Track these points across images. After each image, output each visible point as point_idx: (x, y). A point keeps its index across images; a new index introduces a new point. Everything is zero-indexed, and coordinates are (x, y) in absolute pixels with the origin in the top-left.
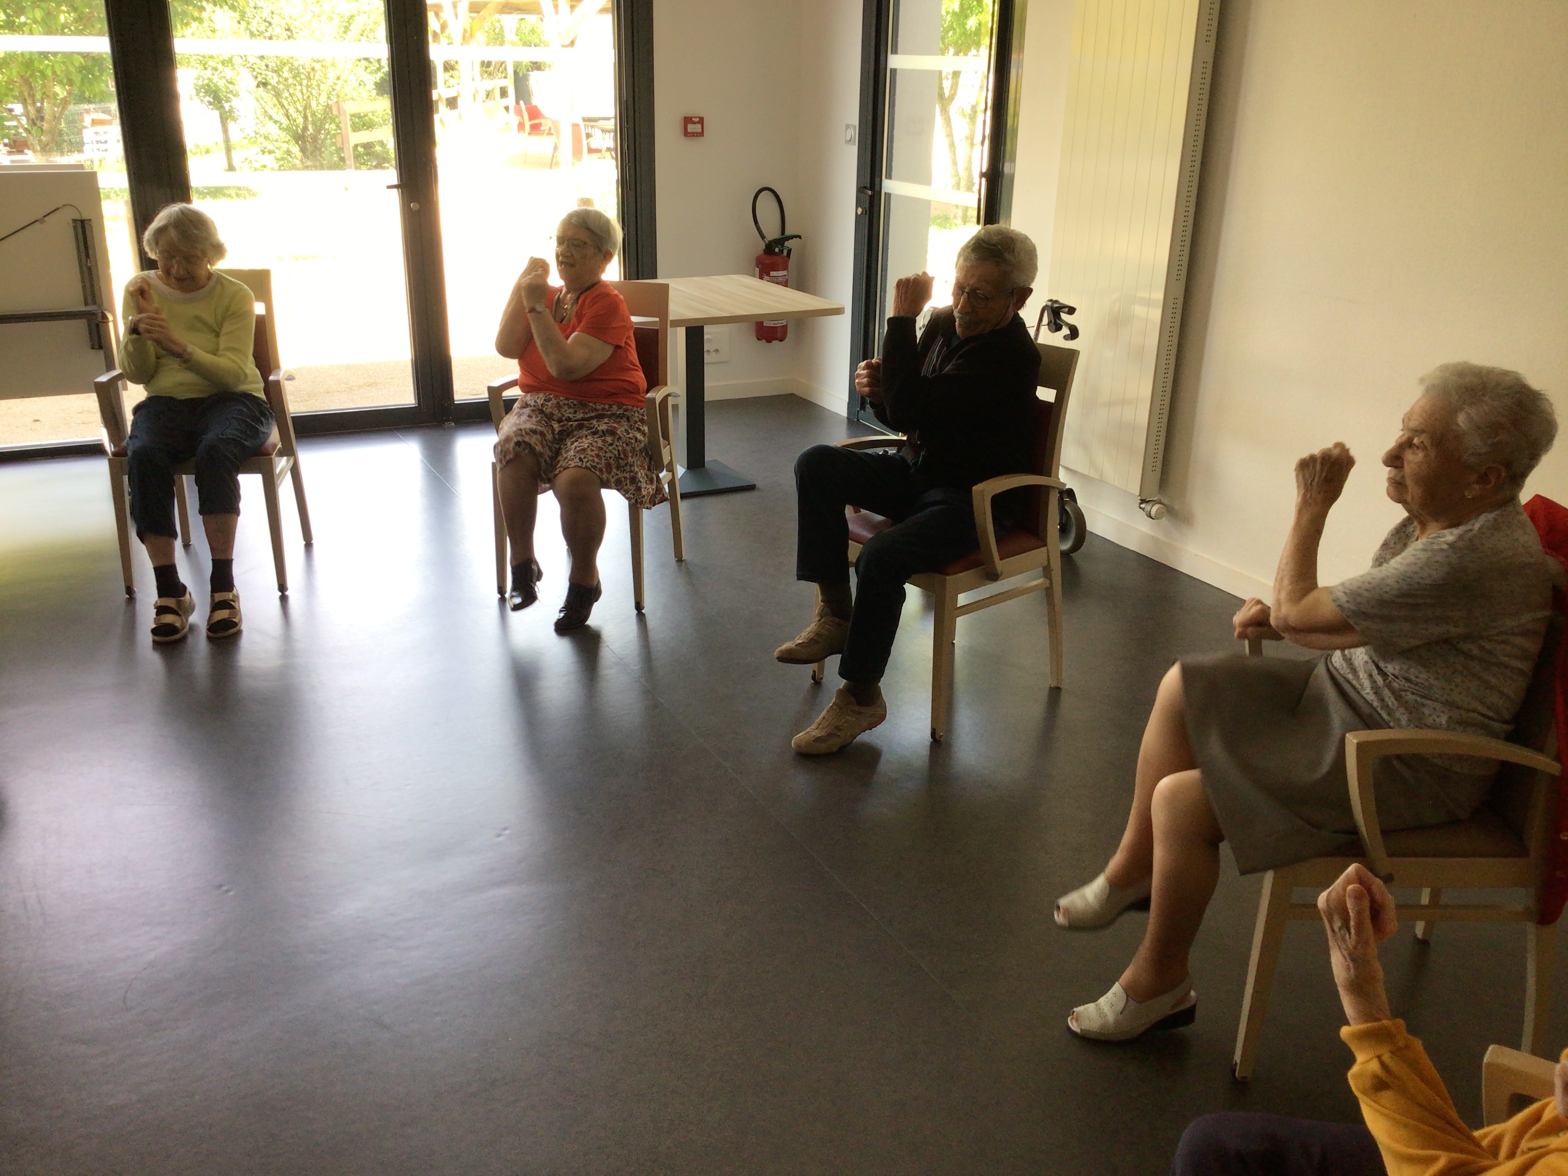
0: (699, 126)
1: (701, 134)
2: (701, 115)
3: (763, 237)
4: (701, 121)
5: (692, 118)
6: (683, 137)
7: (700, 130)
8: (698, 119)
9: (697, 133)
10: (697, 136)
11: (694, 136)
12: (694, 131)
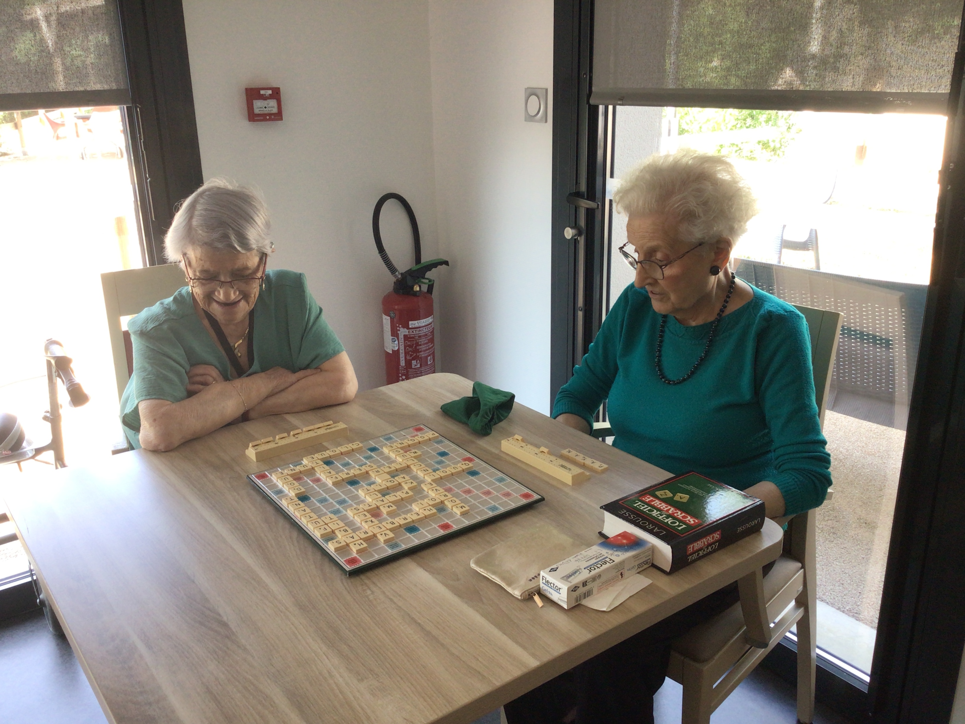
0: (273, 103)
1: (278, 116)
2: (275, 85)
3: (392, 269)
4: (276, 94)
5: (258, 90)
6: (246, 123)
7: (275, 110)
8: (270, 92)
9: (270, 115)
10: (270, 120)
11: (265, 120)
12: (266, 111)
